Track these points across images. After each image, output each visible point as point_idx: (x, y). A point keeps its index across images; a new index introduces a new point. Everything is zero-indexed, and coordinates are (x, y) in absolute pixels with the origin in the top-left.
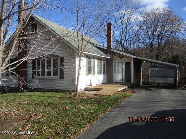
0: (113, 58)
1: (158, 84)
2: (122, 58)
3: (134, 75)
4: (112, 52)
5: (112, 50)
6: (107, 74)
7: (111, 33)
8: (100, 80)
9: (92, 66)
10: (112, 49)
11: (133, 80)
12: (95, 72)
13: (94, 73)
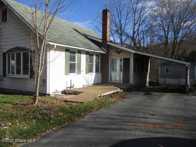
0: (109, 53)
1: (168, 85)
2: (120, 54)
3: (133, 74)
4: (109, 45)
5: (108, 43)
6: (100, 73)
7: (107, 22)
8: (90, 80)
9: (76, 62)
10: (108, 41)
11: (132, 81)
12: (82, 70)
13: (79, 72)
